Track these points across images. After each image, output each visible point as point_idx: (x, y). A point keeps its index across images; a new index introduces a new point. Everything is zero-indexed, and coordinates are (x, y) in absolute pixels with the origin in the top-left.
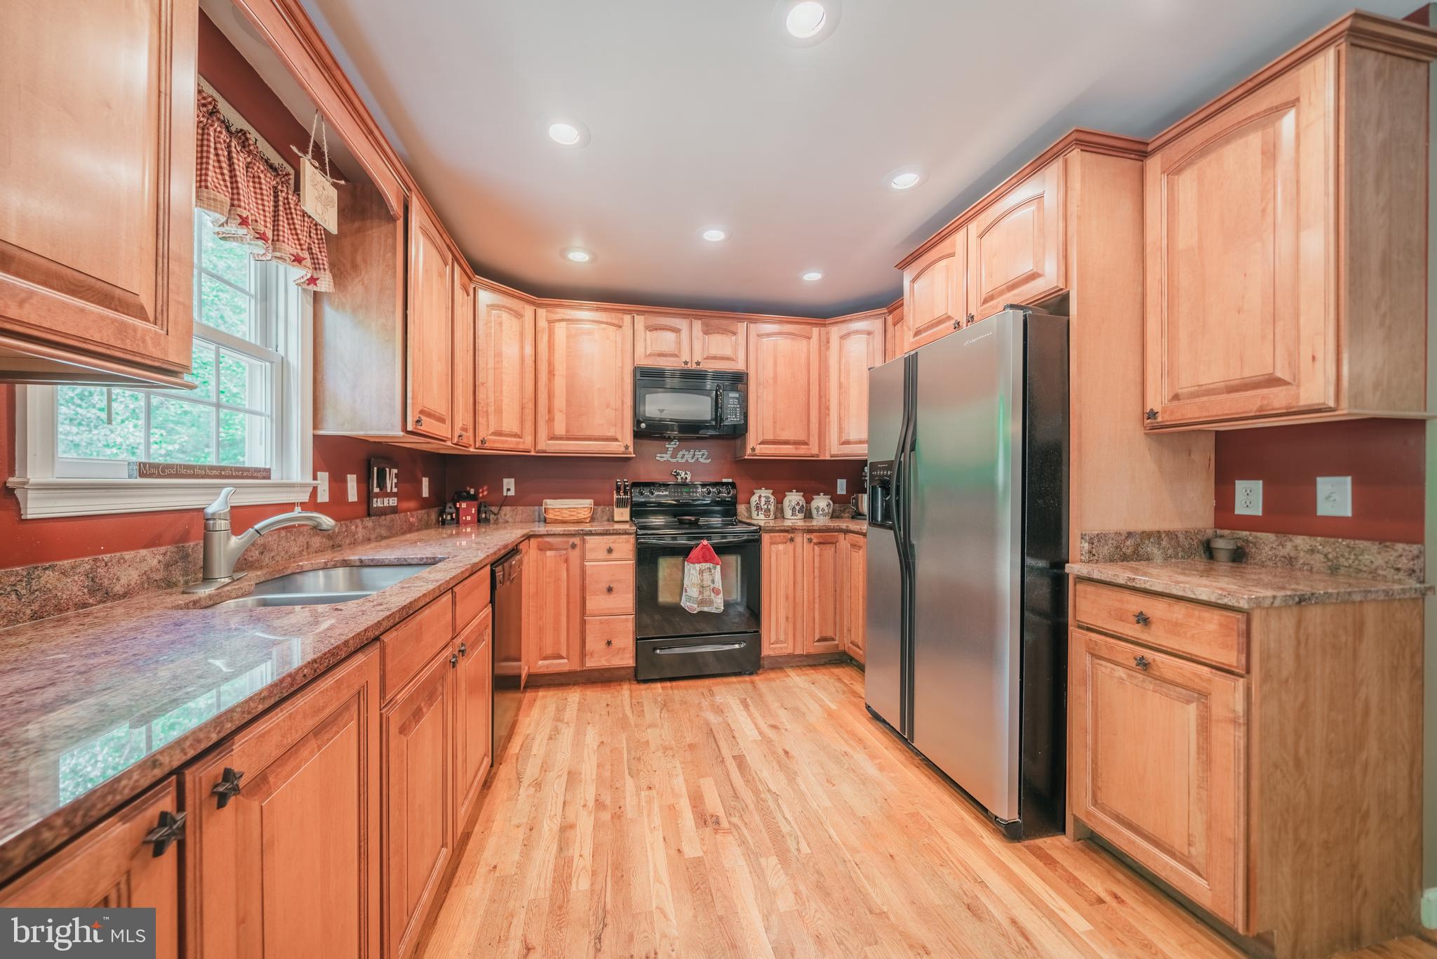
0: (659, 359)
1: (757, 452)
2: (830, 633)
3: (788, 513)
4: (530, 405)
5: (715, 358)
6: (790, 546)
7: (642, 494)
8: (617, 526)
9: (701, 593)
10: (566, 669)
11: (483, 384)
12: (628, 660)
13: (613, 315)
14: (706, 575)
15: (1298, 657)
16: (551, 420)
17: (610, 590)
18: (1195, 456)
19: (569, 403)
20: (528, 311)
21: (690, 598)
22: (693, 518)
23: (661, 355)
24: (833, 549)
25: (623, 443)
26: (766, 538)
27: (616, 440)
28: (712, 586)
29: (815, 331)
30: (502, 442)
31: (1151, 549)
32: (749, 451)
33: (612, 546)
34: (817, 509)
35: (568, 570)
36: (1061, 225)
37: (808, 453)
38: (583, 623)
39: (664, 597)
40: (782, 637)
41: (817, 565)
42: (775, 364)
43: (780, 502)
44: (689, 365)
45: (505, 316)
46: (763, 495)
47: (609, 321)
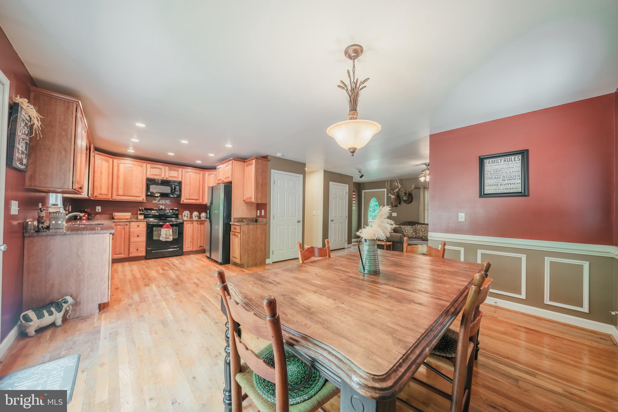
0: (155, 176)
1: (184, 201)
2: (202, 245)
3: (194, 217)
4: (111, 186)
5: (172, 177)
6: (192, 225)
7: (148, 212)
8: (139, 220)
9: (166, 236)
10: (124, 257)
11: (96, 181)
12: (144, 254)
13: (140, 163)
14: (168, 232)
15: (248, 231)
16: (118, 191)
17: (138, 236)
18: (253, 207)
19: (124, 186)
20: (111, 160)
21: (163, 237)
22: (164, 218)
23: (155, 175)
24: (203, 225)
25: (142, 197)
26: (185, 223)
27: (140, 197)
28: (169, 234)
29: (202, 172)
30: (102, 197)
31: (244, 220)
32: (182, 201)
33: (139, 225)
34: (202, 216)
35: (124, 231)
36: (231, 171)
37: (199, 202)
38: (129, 245)
39: (155, 238)
40: (189, 246)
41: (199, 229)
42: (190, 180)
43: (191, 214)
44: (164, 178)
45: (104, 162)
46: (186, 213)
47: (139, 165)
